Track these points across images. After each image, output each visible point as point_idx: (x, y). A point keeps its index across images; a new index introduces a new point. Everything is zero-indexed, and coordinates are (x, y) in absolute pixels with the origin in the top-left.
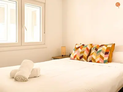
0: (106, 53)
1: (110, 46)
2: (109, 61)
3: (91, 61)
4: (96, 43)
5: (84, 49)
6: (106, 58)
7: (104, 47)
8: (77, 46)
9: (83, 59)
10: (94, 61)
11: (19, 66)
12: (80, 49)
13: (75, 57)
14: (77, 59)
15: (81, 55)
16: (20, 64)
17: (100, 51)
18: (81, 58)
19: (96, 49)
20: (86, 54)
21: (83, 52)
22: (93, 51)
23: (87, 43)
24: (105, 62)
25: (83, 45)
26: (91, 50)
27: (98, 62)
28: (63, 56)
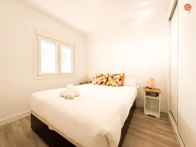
0: (120, 80)
1: (122, 75)
2: (122, 85)
3: (109, 85)
4: (111, 73)
5: (103, 77)
6: (120, 83)
7: (118, 75)
8: (98, 76)
9: (103, 84)
10: (112, 85)
11: (66, 88)
12: (100, 77)
13: (97, 83)
14: (99, 84)
15: (101, 81)
16: (66, 87)
17: (116, 78)
18: (101, 83)
19: (112, 77)
20: (105, 81)
21: (103, 79)
22: (110, 78)
23: (105, 73)
24: (119, 86)
25: (102, 75)
26: (108, 78)
27: (115, 86)
28: (87, 83)
